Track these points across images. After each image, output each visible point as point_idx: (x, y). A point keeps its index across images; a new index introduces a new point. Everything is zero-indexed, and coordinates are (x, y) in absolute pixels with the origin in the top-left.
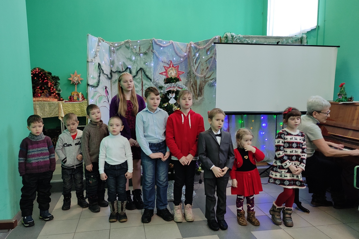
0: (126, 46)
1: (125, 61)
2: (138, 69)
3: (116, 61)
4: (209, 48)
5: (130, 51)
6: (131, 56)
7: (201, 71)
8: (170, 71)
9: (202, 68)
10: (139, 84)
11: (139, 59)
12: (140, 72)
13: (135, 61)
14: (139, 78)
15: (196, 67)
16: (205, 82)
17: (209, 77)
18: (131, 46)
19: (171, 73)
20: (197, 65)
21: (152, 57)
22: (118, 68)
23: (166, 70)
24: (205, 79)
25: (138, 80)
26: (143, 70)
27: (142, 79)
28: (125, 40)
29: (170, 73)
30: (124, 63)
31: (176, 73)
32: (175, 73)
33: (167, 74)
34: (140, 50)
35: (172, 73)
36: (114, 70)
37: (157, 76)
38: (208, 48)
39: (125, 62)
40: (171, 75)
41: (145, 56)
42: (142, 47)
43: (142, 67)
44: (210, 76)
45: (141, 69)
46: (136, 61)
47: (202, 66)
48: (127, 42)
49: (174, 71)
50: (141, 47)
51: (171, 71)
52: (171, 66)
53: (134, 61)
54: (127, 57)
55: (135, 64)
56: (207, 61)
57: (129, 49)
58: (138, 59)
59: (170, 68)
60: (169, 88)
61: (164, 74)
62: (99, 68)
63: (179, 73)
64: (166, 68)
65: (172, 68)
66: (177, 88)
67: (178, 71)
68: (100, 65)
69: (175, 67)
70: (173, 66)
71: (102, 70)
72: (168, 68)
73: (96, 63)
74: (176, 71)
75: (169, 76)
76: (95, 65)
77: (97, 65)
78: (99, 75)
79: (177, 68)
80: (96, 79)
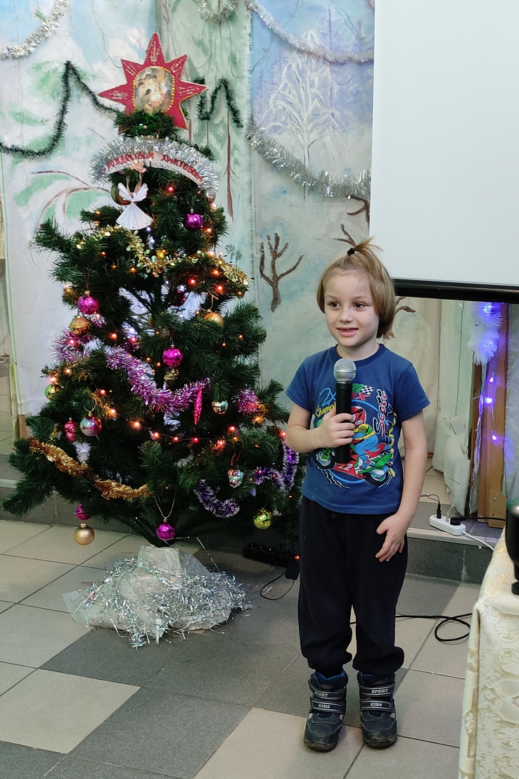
1: (192, 51)
6: (203, 33)
8: (146, 83)
10: (221, 147)
11: (218, 42)
12: (220, 98)
19: (148, 92)
21: (249, 30)
23: (130, 78)
26: (227, 86)
27: (228, 125)
29: (142, 91)
30: (190, 62)
31: (169, 93)
32: (165, 90)
33: (130, 98)
35: (152, 92)
37: (271, 113)
39: (192, 58)
40: (148, 100)
43: (225, 77)
46: (213, 51)
49: (163, 84)
51: (150, 84)
52: (154, 59)
53: (210, 53)
54: (196, 37)
55: (212, 65)
59: (148, 71)
60: (120, 160)
61: (117, 96)
62: (66, 83)
63: (182, 90)
64: (131, 68)
65: (156, 67)
66: (162, 160)
67: (179, 83)
68: (71, 72)
69: (168, 66)
70: (160, 61)
71: (88, 89)
72: (138, 68)
73: (50, 60)
74: (171, 81)
75: (137, 103)
76: (46, 70)
77: (54, 71)
78: (61, 107)
79: (178, 67)
80: (44, 125)
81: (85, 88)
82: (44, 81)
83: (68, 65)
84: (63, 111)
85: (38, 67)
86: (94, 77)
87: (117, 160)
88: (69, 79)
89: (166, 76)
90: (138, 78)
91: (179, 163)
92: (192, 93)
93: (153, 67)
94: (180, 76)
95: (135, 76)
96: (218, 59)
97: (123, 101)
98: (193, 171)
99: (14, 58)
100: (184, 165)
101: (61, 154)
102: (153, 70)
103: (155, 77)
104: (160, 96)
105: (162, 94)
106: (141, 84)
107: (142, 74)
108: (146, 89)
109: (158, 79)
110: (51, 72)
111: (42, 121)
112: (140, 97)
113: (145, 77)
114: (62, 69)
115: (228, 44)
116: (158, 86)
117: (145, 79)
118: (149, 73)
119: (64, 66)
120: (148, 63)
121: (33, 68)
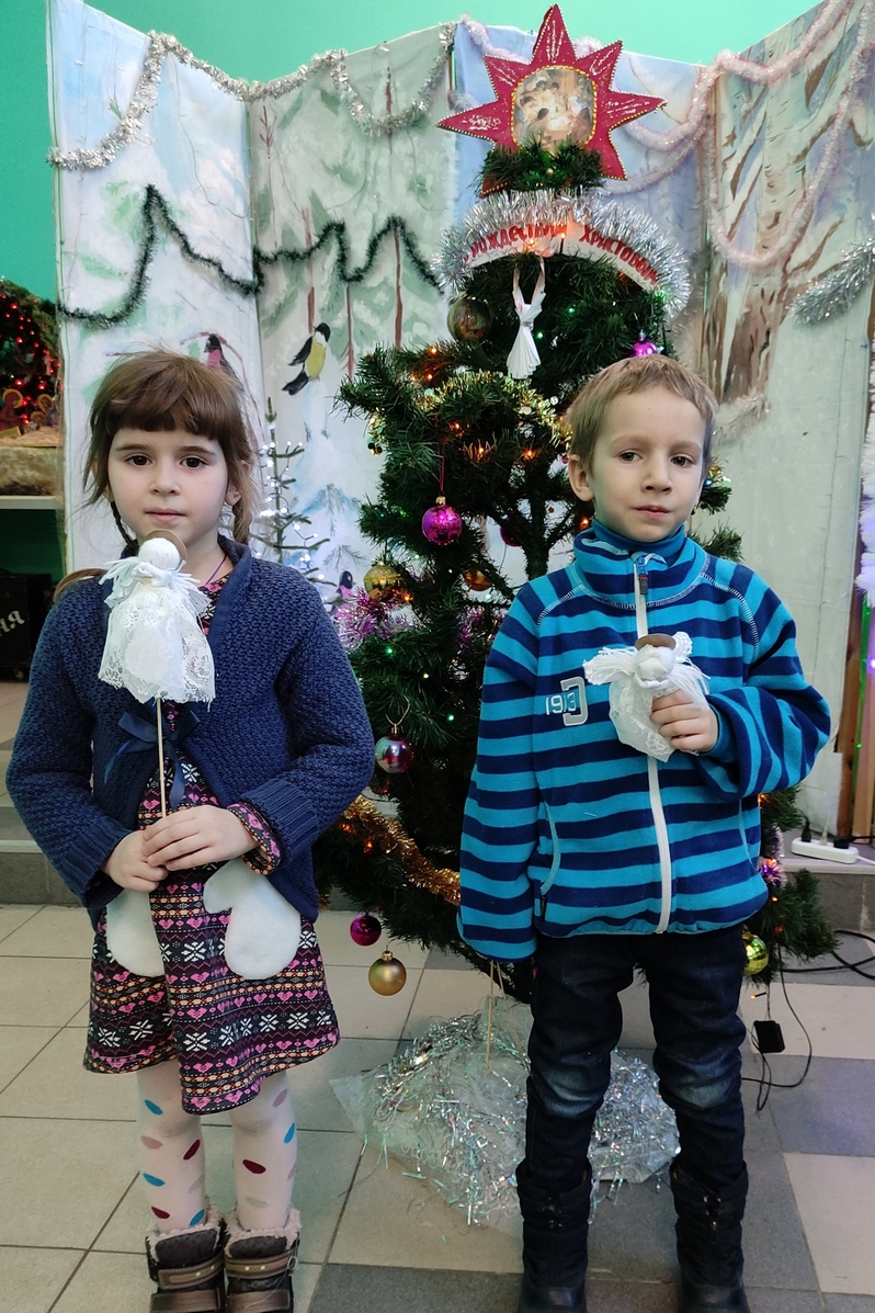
0: (324, 95)
1: (319, 183)
2: (381, 224)
3: (278, 194)
4: (825, 63)
5: (341, 120)
6: (346, 153)
7: (763, 227)
8: (538, 97)
9: (768, 206)
10: (382, 322)
11: (384, 162)
12: (388, 246)
13: (366, 182)
14: (386, 279)
15: (731, 213)
16: (785, 295)
17: (808, 265)
18: (342, 86)
19: (542, 113)
20: (742, 195)
22: (288, 233)
23: (504, 91)
24: (786, 275)
25: (382, 298)
26: (403, 228)
27: (398, 288)
28: (318, 58)
29: (529, 112)
30: (315, 200)
31: (585, 114)
32: (577, 109)
33: (505, 126)
34: (389, 103)
35: (551, 113)
36: (268, 249)
38: (814, 61)
39: (320, 194)
40: (544, 129)
41: (415, 139)
42: (398, 84)
44: (816, 256)
45: (395, 225)
46: (369, 179)
47: (768, 197)
48: (327, 65)
49: (573, 99)
50: (398, 82)
51: (547, 100)
52: (552, 52)
53: (361, 182)
54: (329, 162)
55: (366, 200)
56: (805, 152)
57: (336, 113)
58: (380, 163)
59: (541, 75)
60: (499, 240)
61: (477, 125)
62: (149, 219)
63: (612, 108)
64: (507, 72)
65: (558, 67)
66: (582, 240)
67: (606, 94)
68: (155, 200)
69: (584, 64)
70: (567, 55)
71: (177, 230)
72: (520, 72)
73: (129, 181)
74: (590, 91)
75: (520, 137)
76: (123, 195)
77: (136, 197)
78: (143, 254)
79: (604, 64)
80: (122, 279)
81: (173, 228)
82: (122, 211)
83: (151, 191)
84: (145, 260)
85: (114, 189)
86: (182, 213)
87: (492, 238)
88: (152, 211)
89: (578, 84)
90: (520, 89)
91: (614, 246)
92: (634, 111)
93: (552, 68)
94: (609, 81)
95: (516, 85)
96: (382, 189)
97: (490, 134)
98: (640, 262)
99: (85, 168)
100: (626, 249)
101: (142, 329)
102: (551, 73)
103: (556, 85)
104: (567, 121)
105: (571, 117)
106: (527, 100)
107: (530, 81)
108: (538, 109)
109: (562, 89)
110: (131, 198)
111: (120, 274)
112: (526, 125)
113: (534, 86)
114: (143, 196)
115: (408, 163)
116: (562, 102)
117: (535, 90)
118: (544, 79)
119: (146, 191)
120: (540, 60)
121: (107, 189)
